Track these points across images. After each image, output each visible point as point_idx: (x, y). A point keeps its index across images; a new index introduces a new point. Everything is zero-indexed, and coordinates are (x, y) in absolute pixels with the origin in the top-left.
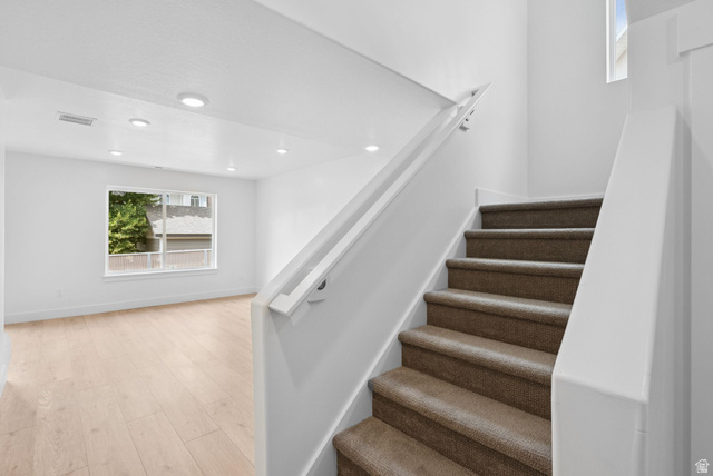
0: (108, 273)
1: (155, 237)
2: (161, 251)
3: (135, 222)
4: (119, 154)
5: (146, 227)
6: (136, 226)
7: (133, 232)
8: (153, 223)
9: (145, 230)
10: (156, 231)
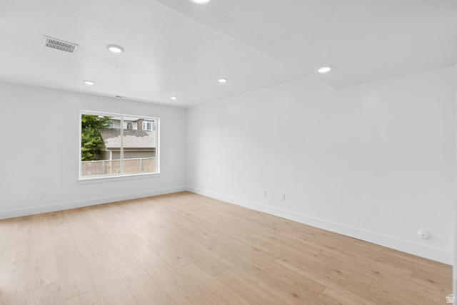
0: (81, 178)
1: (107, 150)
2: (111, 159)
3: (93, 140)
4: (91, 83)
5: (101, 143)
6: (94, 143)
7: (92, 146)
8: (105, 140)
9: (99, 145)
10: (107, 145)
